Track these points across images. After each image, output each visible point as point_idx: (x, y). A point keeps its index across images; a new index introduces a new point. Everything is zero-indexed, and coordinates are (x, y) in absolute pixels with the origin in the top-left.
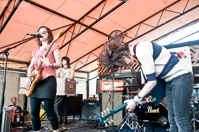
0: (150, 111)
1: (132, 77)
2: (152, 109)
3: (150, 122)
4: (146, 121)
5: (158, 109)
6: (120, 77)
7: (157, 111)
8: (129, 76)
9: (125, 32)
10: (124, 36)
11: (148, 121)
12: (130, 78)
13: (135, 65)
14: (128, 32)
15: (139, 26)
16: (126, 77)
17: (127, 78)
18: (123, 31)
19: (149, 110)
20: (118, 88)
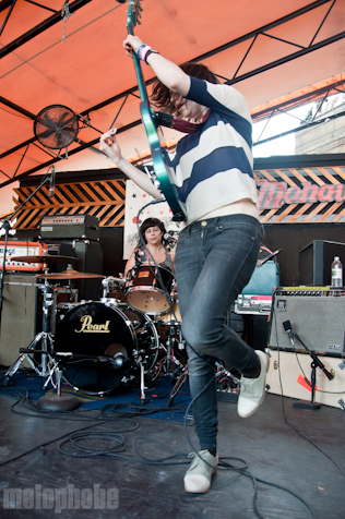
0: (86, 328)
1: (86, 239)
2: (93, 323)
3: (74, 358)
4: (66, 354)
5: (108, 322)
6: (53, 236)
7: (104, 328)
8: (78, 235)
9: (86, 113)
10: (81, 124)
11: (70, 354)
12: (81, 239)
13: (113, 207)
14: (92, 114)
15: (121, 100)
16: (69, 236)
17: (72, 239)
18: (78, 111)
19: (84, 326)
20: (26, 264)
